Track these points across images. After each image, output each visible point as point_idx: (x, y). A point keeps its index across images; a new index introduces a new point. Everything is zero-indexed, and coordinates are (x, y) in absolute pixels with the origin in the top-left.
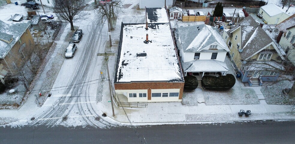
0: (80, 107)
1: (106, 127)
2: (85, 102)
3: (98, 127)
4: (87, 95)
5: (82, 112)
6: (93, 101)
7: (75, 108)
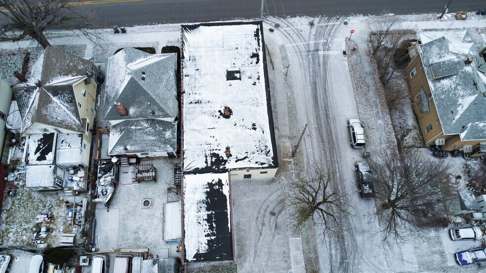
0: (301, 38)
1: (266, 17)
2: (298, 44)
3: (274, 17)
4: (299, 53)
5: (297, 32)
6: (288, 46)
7: (307, 37)
